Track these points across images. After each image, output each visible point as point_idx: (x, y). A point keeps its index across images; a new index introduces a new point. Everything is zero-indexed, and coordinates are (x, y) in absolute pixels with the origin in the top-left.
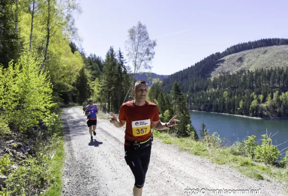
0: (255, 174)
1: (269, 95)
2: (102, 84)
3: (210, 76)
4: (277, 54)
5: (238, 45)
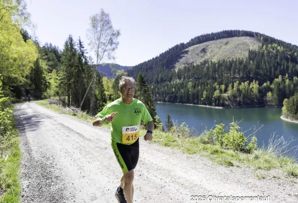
0: (225, 162)
1: (230, 85)
2: (60, 76)
3: (174, 67)
4: (238, 45)
5: (202, 36)
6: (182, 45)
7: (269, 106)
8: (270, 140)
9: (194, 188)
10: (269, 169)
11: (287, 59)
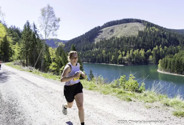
0: (127, 98)
1: (128, 52)
2: (21, 47)
3: (94, 41)
4: (132, 27)
5: (111, 22)
6: (99, 27)
7: (150, 64)
8: (153, 85)
9: (108, 116)
10: (153, 102)
11: (161, 36)
